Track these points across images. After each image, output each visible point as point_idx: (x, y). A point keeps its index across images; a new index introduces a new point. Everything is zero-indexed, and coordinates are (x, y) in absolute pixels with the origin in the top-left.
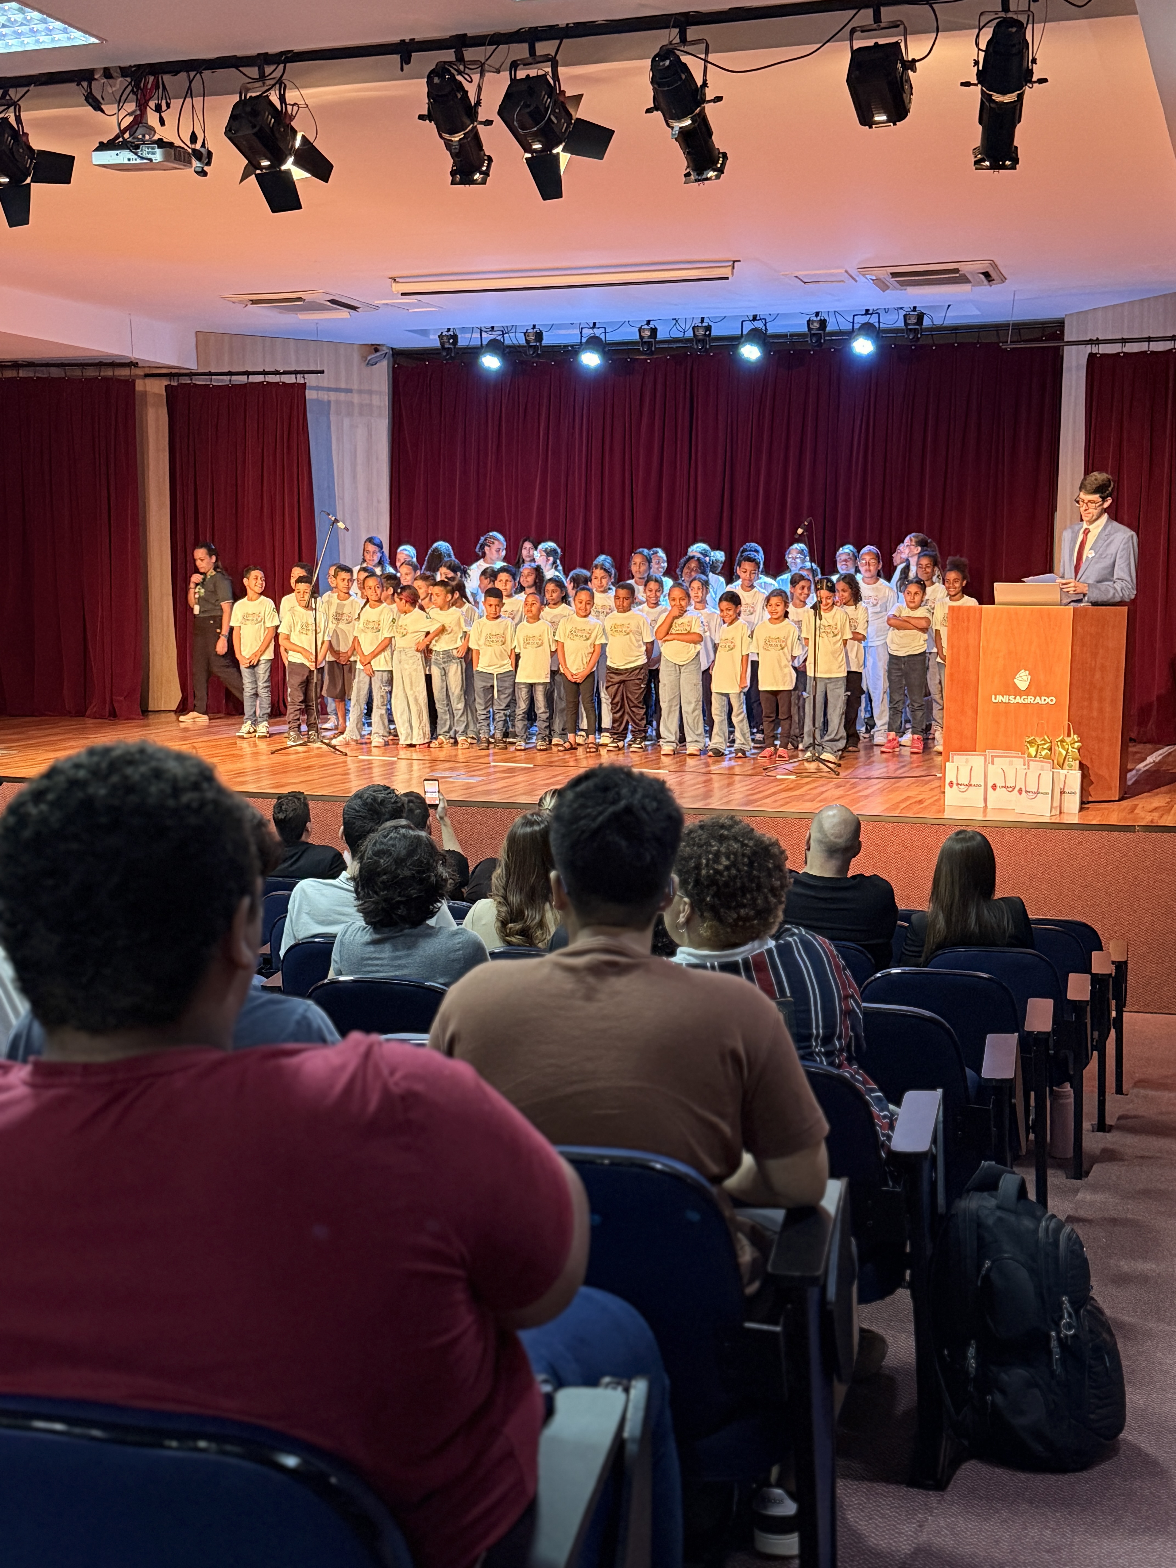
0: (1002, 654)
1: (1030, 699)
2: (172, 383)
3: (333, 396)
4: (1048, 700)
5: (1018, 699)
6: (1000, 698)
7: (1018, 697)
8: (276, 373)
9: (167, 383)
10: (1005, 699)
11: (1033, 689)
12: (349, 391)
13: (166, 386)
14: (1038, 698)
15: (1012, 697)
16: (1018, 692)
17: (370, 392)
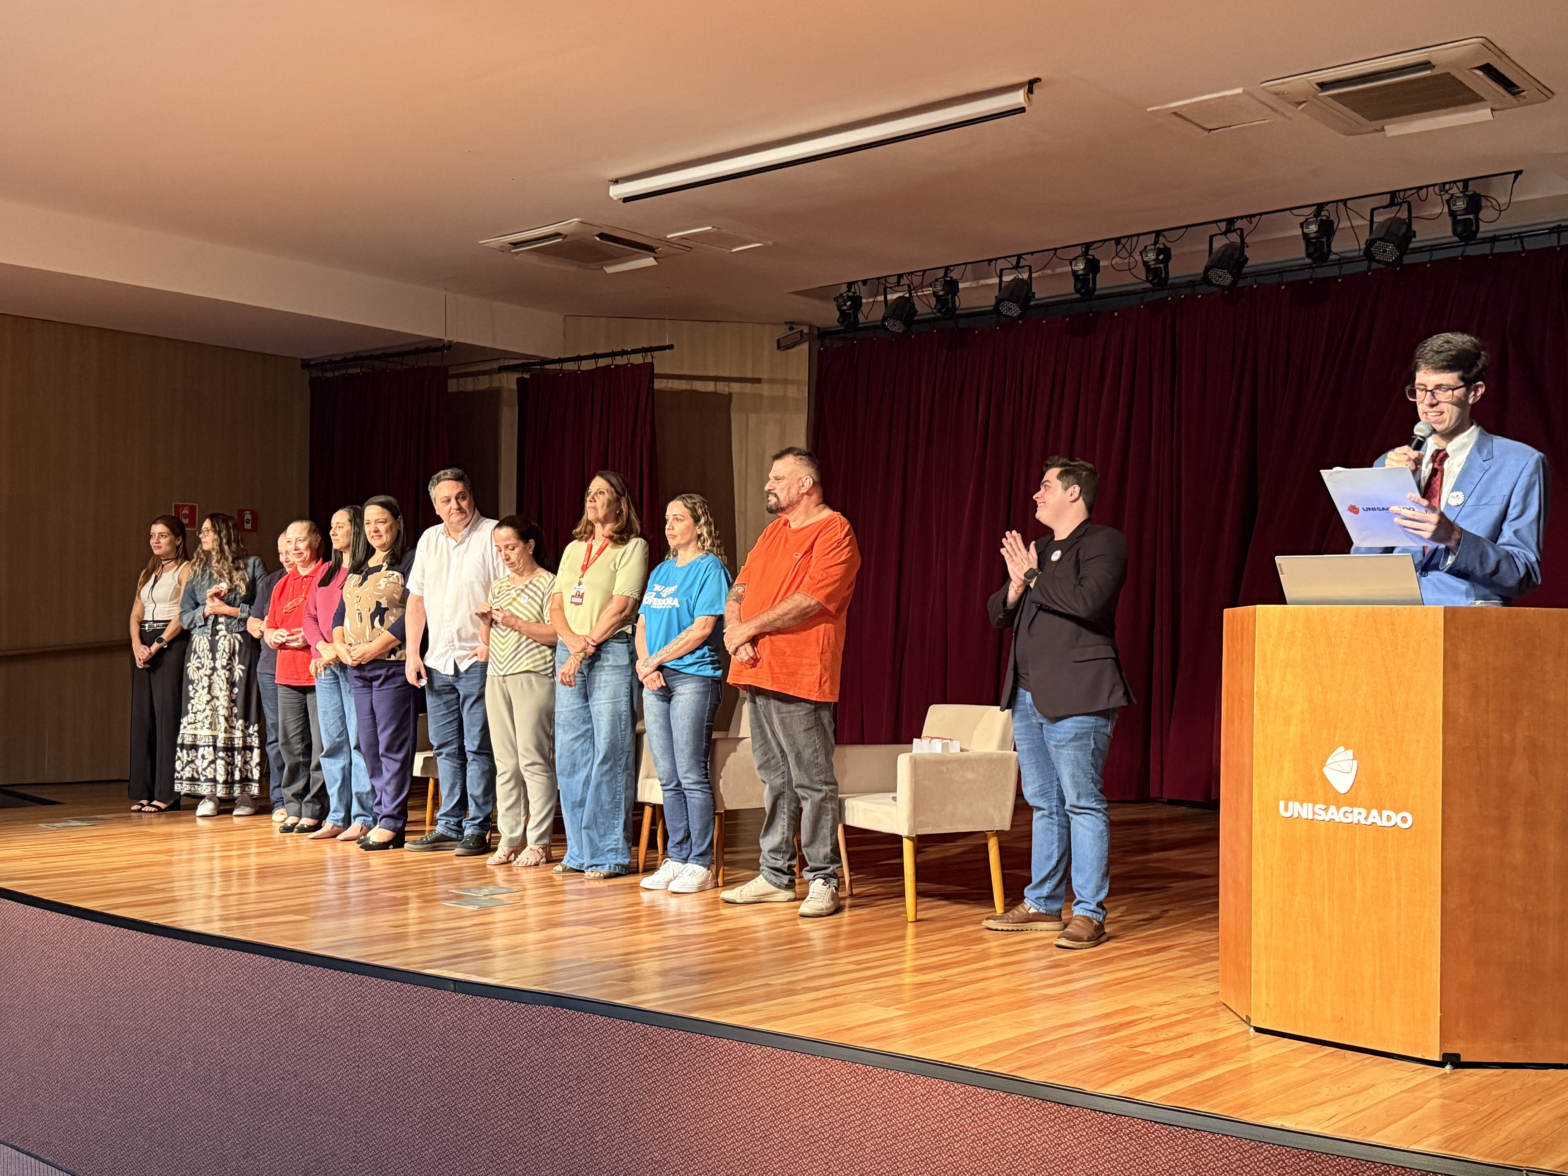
0: (1297, 710)
1: (1357, 815)
2: (524, 376)
3: (735, 387)
4: (1396, 819)
5: (1335, 814)
6: (1296, 808)
7: (1333, 808)
8: (623, 353)
9: (520, 375)
10: (1303, 810)
11: (1363, 794)
12: (758, 381)
13: (518, 379)
14: (1374, 812)
15: (1320, 807)
16: (1332, 798)
17: (785, 382)
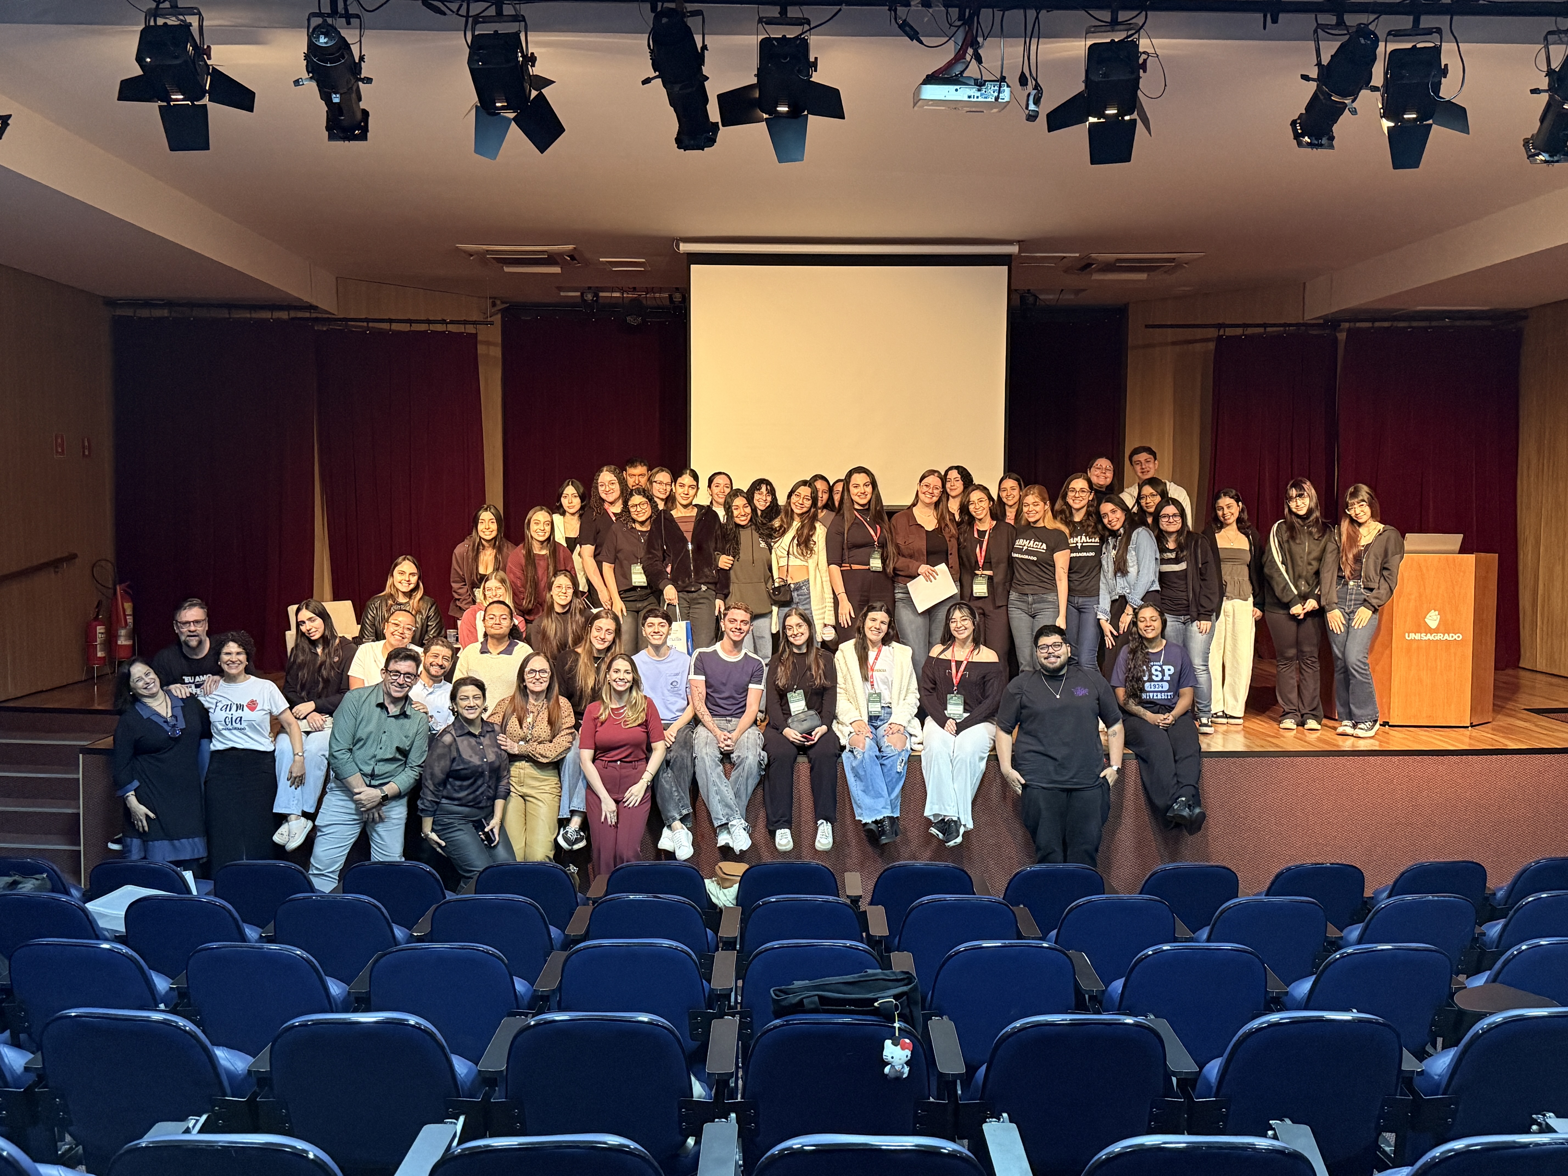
0: (1413, 597)
1: (1439, 637)
4: (1455, 637)
5: (1429, 637)
6: (1412, 636)
7: (1429, 635)
8: (443, 322)
10: (1417, 637)
11: (1442, 628)
14: (1446, 635)
15: (1423, 635)
16: (1430, 631)
